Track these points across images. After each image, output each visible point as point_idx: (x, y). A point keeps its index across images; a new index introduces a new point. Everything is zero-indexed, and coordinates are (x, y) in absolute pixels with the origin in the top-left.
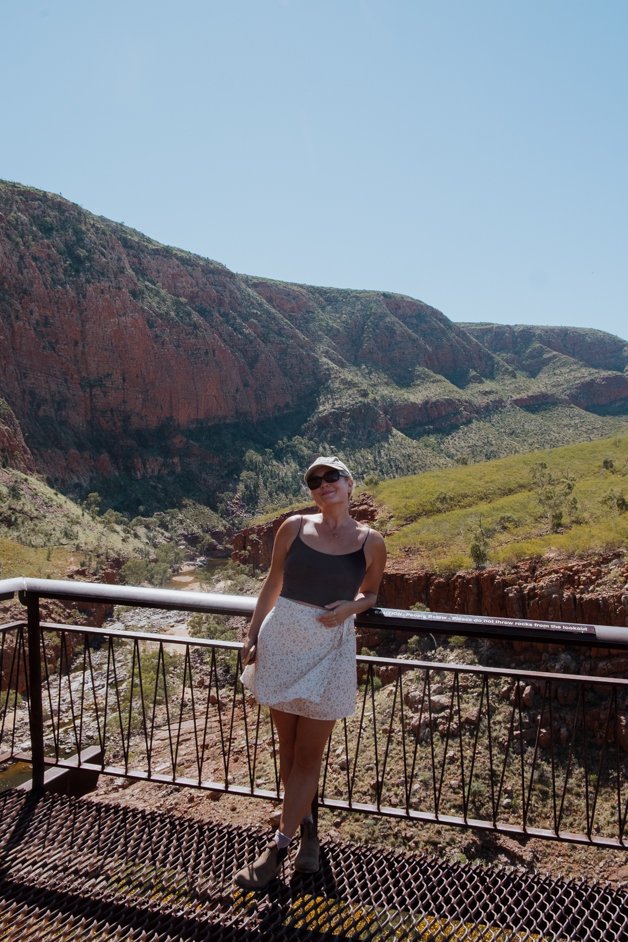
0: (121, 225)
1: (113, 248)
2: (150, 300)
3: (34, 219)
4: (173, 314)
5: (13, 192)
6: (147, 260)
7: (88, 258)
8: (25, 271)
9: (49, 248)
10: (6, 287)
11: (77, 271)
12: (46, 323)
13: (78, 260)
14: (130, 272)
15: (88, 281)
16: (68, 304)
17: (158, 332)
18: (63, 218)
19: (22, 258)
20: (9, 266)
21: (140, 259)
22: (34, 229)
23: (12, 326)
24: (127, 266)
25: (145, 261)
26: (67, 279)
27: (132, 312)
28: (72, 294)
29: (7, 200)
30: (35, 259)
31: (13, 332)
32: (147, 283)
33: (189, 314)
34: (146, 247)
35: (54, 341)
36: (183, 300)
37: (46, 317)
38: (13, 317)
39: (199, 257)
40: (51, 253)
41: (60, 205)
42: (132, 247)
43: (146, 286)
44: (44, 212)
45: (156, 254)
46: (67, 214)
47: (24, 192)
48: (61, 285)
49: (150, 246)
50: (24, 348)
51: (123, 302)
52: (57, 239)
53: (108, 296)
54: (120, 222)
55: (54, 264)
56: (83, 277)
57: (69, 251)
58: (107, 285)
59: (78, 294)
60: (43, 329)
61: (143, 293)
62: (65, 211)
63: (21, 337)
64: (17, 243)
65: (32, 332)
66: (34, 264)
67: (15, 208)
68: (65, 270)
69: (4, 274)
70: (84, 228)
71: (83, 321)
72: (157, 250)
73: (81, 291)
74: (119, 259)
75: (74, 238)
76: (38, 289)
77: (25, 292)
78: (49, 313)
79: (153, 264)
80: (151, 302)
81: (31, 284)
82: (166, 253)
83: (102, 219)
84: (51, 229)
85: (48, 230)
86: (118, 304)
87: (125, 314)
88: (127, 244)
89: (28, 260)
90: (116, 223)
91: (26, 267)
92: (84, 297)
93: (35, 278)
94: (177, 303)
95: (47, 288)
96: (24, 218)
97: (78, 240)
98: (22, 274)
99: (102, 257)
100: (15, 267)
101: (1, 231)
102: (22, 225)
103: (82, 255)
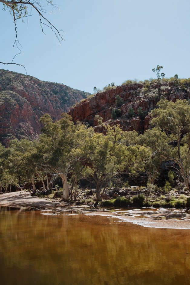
0: (83, 92)
1: (79, 98)
3: (52, 90)
5: (46, 84)
7: (68, 100)
8: (47, 104)
9: (56, 98)
10: (40, 108)
11: (65, 104)
15: (68, 106)
18: (62, 89)
19: (46, 100)
20: (42, 103)
22: (51, 92)
26: (61, 106)
29: (44, 85)
30: (50, 101)
41: (61, 86)
46: (63, 88)
47: (50, 83)
48: (59, 108)
52: (59, 95)
55: (57, 102)
56: (66, 105)
57: (62, 98)
59: (64, 110)
64: (45, 97)
66: (50, 102)
67: (46, 87)
68: (61, 104)
69: (40, 105)
70: (68, 92)
75: (64, 95)
76: (51, 109)
77: (46, 110)
78: (54, 116)
83: (77, 90)
84: (57, 93)
85: (56, 93)
88: (84, 97)
89: (48, 101)
93: (50, 106)
95: (54, 109)
96: (48, 90)
97: (66, 95)
98: (46, 105)
99: (73, 99)
100: (44, 103)
101: (40, 93)
102: (47, 91)
103: (66, 99)
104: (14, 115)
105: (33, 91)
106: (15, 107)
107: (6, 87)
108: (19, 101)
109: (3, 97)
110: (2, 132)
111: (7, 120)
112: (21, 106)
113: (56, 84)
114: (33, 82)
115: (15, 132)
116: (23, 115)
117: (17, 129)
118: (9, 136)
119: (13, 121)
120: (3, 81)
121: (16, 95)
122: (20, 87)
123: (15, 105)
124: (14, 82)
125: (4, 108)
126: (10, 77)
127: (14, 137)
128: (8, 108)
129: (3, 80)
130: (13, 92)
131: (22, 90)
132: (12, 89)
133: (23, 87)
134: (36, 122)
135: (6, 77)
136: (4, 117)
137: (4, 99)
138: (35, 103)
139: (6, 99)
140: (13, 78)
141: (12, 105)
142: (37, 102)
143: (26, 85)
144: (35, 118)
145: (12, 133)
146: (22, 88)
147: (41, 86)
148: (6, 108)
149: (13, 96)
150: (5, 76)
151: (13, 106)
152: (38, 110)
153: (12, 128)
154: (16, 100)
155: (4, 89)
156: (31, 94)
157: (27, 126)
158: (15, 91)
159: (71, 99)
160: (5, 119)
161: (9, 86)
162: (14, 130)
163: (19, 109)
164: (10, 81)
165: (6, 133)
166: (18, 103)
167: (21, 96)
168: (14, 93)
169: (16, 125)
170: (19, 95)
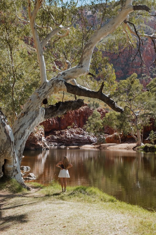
104: (147, 51)
106: (147, 42)
115: (150, 72)
117: (151, 68)
118: (144, 76)
119: (146, 59)
121: (146, 27)
123: (147, 39)
127: (149, 77)
131: (153, 21)
141: (144, 39)
145: (146, 72)
146: (152, 19)
151: (145, 41)
153: (145, 67)
158: (145, 23)
160: (137, 58)
162: (148, 69)
167: (152, 28)
168: (144, 25)
169: (150, 63)
170: (151, 27)
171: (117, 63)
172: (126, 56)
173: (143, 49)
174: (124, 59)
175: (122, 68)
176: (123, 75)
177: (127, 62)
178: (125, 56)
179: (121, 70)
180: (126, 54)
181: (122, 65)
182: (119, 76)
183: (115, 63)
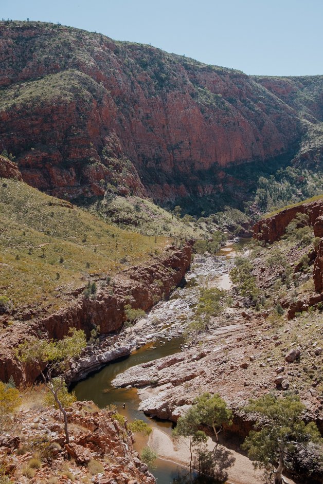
0: (184, 57)
1: (180, 71)
2: (202, 98)
3: (137, 60)
4: (214, 104)
5: (125, 47)
6: (199, 75)
7: (166, 78)
8: (135, 90)
9: (146, 76)
10: (126, 100)
11: (162, 86)
12: (147, 117)
13: (162, 80)
14: (190, 83)
15: (168, 91)
16: (158, 105)
17: (207, 115)
18: (152, 58)
19: (132, 83)
20: (127, 88)
21: (195, 75)
22: (138, 66)
23: (130, 120)
24: (188, 80)
25: (197, 76)
26: (157, 91)
27: (192, 106)
28: (160, 99)
29: (123, 52)
30: (139, 83)
31: (131, 124)
32: (199, 88)
33: (223, 103)
34: (198, 67)
35: (152, 126)
36: (220, 95)
37: (147, 114)
38: (130, 116)
39: (227, 69)
40: (147, 78)
41: (150, 51)
42: (190, 69)
43: (199, 90)
44: (142, 56)
45: (203, 71)
46: (154, 55)
47: (131, 46)
48: (154, 95)
49: (200, 67)
50: (137, 132)
51: (187, 101)
52: (150, 70)
53: (178, 98)
54: (182, 55)
55: (149, 84)
56: (165, 90)
57: (157, 76)
58: (178, 92)
59: (163, 99)
60: (146, 121)
61: (198, 94)
62: (153, 53)
63: (135, 126)
64: (130, 75)
65: (141, 123)
66: (139, 85)
67: (127, 56)
68: (155, 87)
69: (124, 93)
70: (163, 62)
71: (166, 114)
72: (204, 68)
73: (164, 97)
74: (184, 77)
75: (159, 68)
76: (142, 99)
77: (135, 101)
78: (148, 112)
79: (202, 77)
80: (202, 99)
81: (138, 96)
82: (209, 69)
83: (173, 55)
84: (146, 65)
85: (144, 65)
86: (184, 101)
87: (188, 107)
88: (187, 67)
89: (136, 84)
90: (181, 56)
91: (135, 88)
92: (166, 100)
93: (140, 93)
94: (216, 98)
95: (147, 98)
96: (132, 61)
97: (161, 69)
98: (133, 92)
99: (174, 77)
100: (129, 88)
101: (121, 69)
102: (131, 64)
103: (163, 77)
104: (93, 120)
105: (111, 68)
106: (92, 105)
107: (66, 63)
108: (95, 91)
109: (68, 84)
110: (78, 155)
111: (83, 132)
112: (100, 101)
113: (141, 48)
114: (106, 48)
115: (99, 154)
116: (105, 118)
118: (92, 162)
120: (58, 50)
121: (86, 78)
122: (90, 61)
123: (91, 100)
124: (77, 51)
125: (74, 108)
126: (68, 40)
127: (100, 164)
128: (80, 109)
129: (58, 47)
130: (80, 73)
131: (94, 68)
132: (78, 65)
133: (93, 60)
134: (123, 127)
135: (62, 40)
136: (77, 125)
137: (70, 90)
138: (116, 92)
139: (74, 89)
140: (75, 42)
141: (87, 101)
142: (119, 87)
143: (97, 56)
144: (121, 120)
145: (94, 155)
146: (93, 63)
147: (119, 53)
148: (77, 109)
149: (84, 82)
150: (60, 39)
151: (89, 104)
152: (122, 104)
153: (93, 147)
154: (88, 89)
155: (65, 66)
156: (109, 73)
157: (113, 139)
158: (83, 70)
159: (171, 77)
160: (80, 131)
161: (71, 60)
162: (97, 150)
163: (98, 107)
164: (71, 50)
165: (85, 156)
166: (94, 96)
167: (95, 80)
168: (83, 75)
169: (97, 138)
170: (92, 78)
171: (50, 139)
172: (63, 128)
173: (87, 117)
174: (61, 132)
175: (59, 147)
176: (61, 159)
177: (66, 137)
178: (61, 127)
179: (58, 151)
180: (63, 124)
181: (59, 142)
182: (57, 161)
183: (48, 138)
